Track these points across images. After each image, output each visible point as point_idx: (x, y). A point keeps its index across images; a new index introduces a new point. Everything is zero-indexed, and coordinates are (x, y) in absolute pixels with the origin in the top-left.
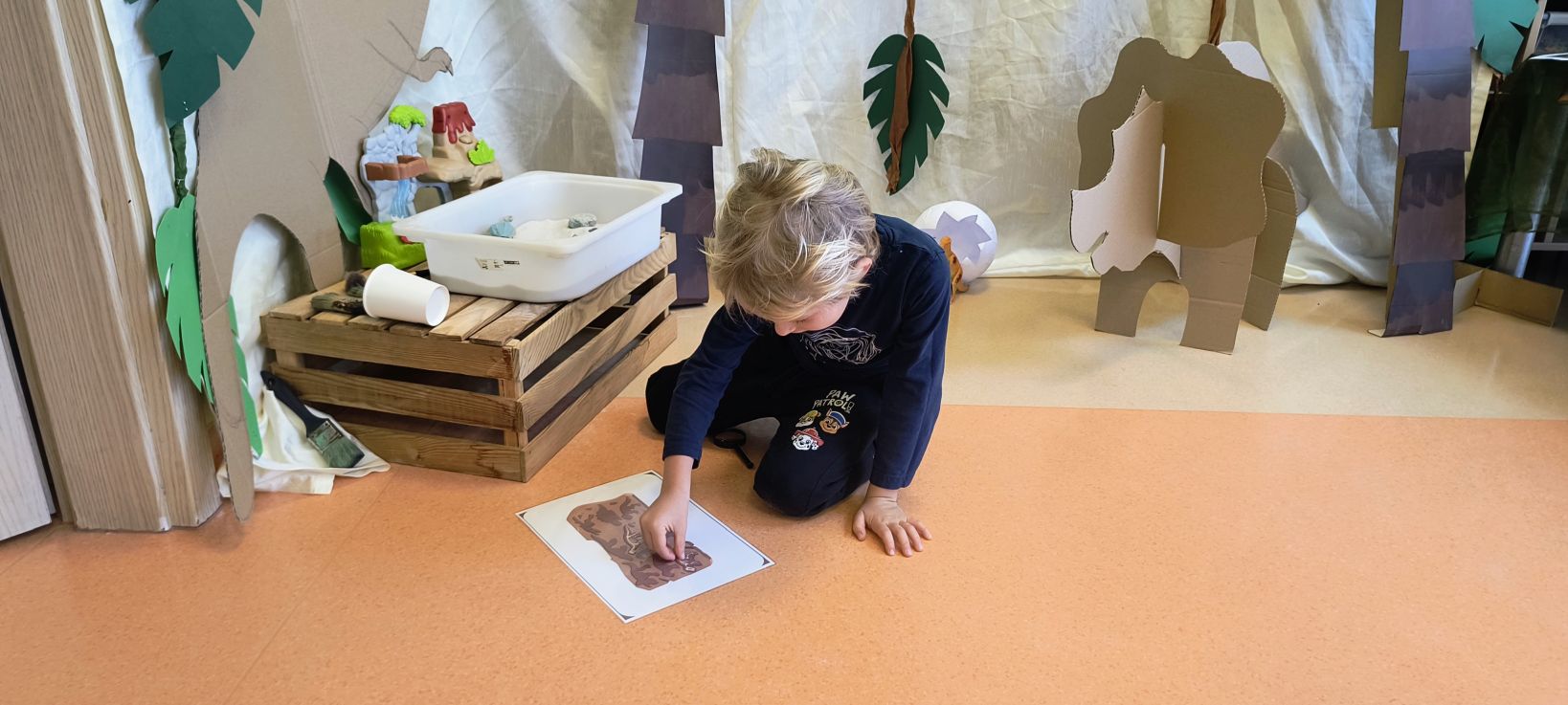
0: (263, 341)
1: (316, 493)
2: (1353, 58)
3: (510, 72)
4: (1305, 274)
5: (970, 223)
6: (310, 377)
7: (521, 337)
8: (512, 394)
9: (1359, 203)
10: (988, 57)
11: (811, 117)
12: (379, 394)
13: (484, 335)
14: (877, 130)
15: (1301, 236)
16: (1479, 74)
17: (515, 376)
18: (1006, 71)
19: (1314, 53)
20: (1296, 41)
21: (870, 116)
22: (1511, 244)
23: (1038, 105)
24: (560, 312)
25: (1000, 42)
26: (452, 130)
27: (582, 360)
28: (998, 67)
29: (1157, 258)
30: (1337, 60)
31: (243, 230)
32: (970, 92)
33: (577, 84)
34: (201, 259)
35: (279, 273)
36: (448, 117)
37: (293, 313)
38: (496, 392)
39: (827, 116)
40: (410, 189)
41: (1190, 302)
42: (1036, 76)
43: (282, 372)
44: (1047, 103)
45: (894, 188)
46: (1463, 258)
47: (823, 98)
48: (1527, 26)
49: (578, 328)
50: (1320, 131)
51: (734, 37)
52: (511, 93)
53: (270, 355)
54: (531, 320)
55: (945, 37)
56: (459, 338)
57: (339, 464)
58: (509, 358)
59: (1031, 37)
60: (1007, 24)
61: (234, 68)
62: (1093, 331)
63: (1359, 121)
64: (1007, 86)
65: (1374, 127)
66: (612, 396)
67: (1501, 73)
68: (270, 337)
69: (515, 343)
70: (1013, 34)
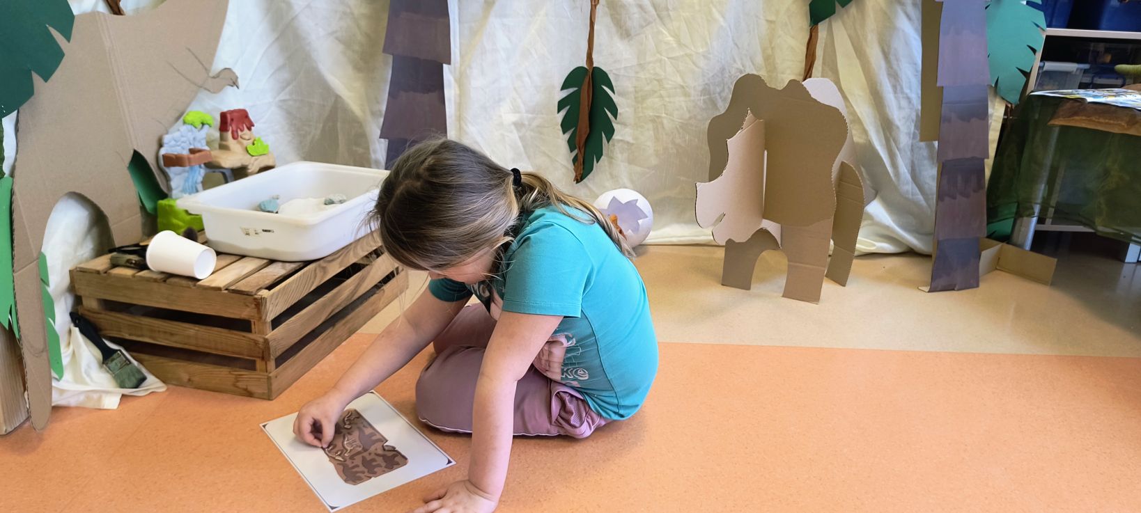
0: (72, 289)
1: (105, 407)
2: (907, 91)
3: (290, 88)
4: (874, 245)
5: (631, 205)
6: (108, 317)
7: (270, 288)
8: (262, 332)
9: (912, 195)
10: (648, 84)
11: (518, 125)
12: (159, 331)
13: (241, 286)
14: (567, 136)
15: (870, 217)
16: (996, 104)
17: (263, 318)
18: (661, 94)
19: (878, 88)
20: (866, 78)
21: (562, 125)
22: (1021, 226)
23: (683, 120)
24: (306, 269)
25: (656, 74)
26: (235, 129)
27: (324, 305)
28: (655, 92)
29: (763, 233)
30: (895, 92)
31: (54, 204)
32: (635, 110)
33: (340, 97)
34: (15, 226)
35: (89, 237)
36: (232, 120)
37: (94, 268)
38: (249, 331)
39: (530, 125)
40: (199, 173)
41: (789, 266)
42: (682, 99)
43: (86, 313)
44: (690, 118)
45: (579, 178)
46: (986, 235)
47: (527, 112)
48: (1029, 71)
49: (320, 281)
50: (884, 142)
51: (461, 65)
52: (291, 103)
53: (78, 300)
54: (280, 275)
55: (617, 69)
56: (219, 289)
57: (127, 386)
58: (259, 304)
59: (678, 71)
60: (661, 61)
61: (46, 80)
62: (720, 285)
63: (912, 136)
64: (662, 105)
65: (921, 140)
66: (352, 332)
67: (1011, 104)
68: (77, 286)
69: (265, 293)
70: (665, 68)
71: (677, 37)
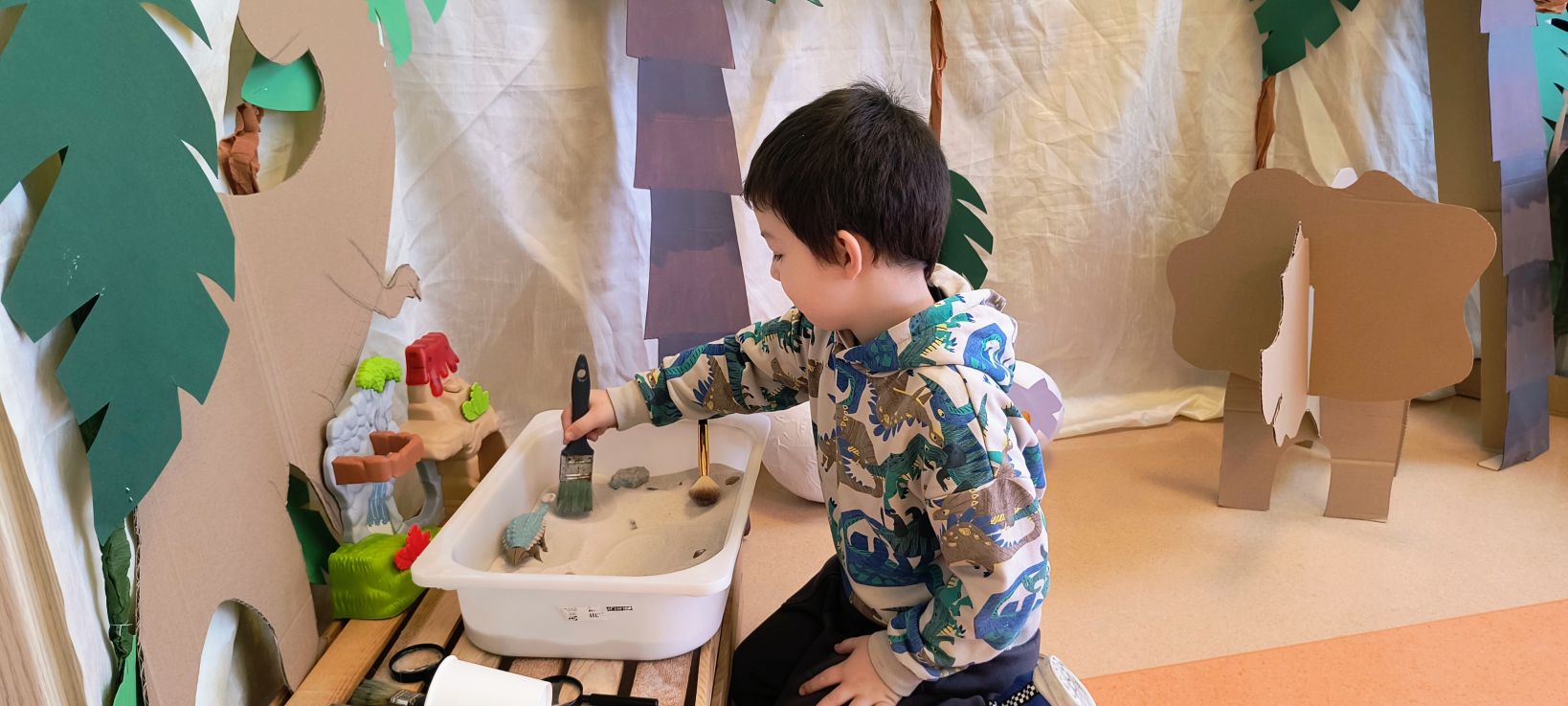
5: (1041, 390)
10: (1017, 187)
18: (1040, 202)
23: (1079, 239)
25: (1030, 170)
26: (434, 377)
28: (1031, 198)
29: (1307, 419)
36: (429, 359)
41: (1334, 465)
42: (1077, 207)
44: (1092, 236)
59: (1067, 164)
60: (1035, 149)
61: (201, 398)
62: (1217, 508)
64: (1044, 219)
70: (1045, 161)
71: (1060, 109)
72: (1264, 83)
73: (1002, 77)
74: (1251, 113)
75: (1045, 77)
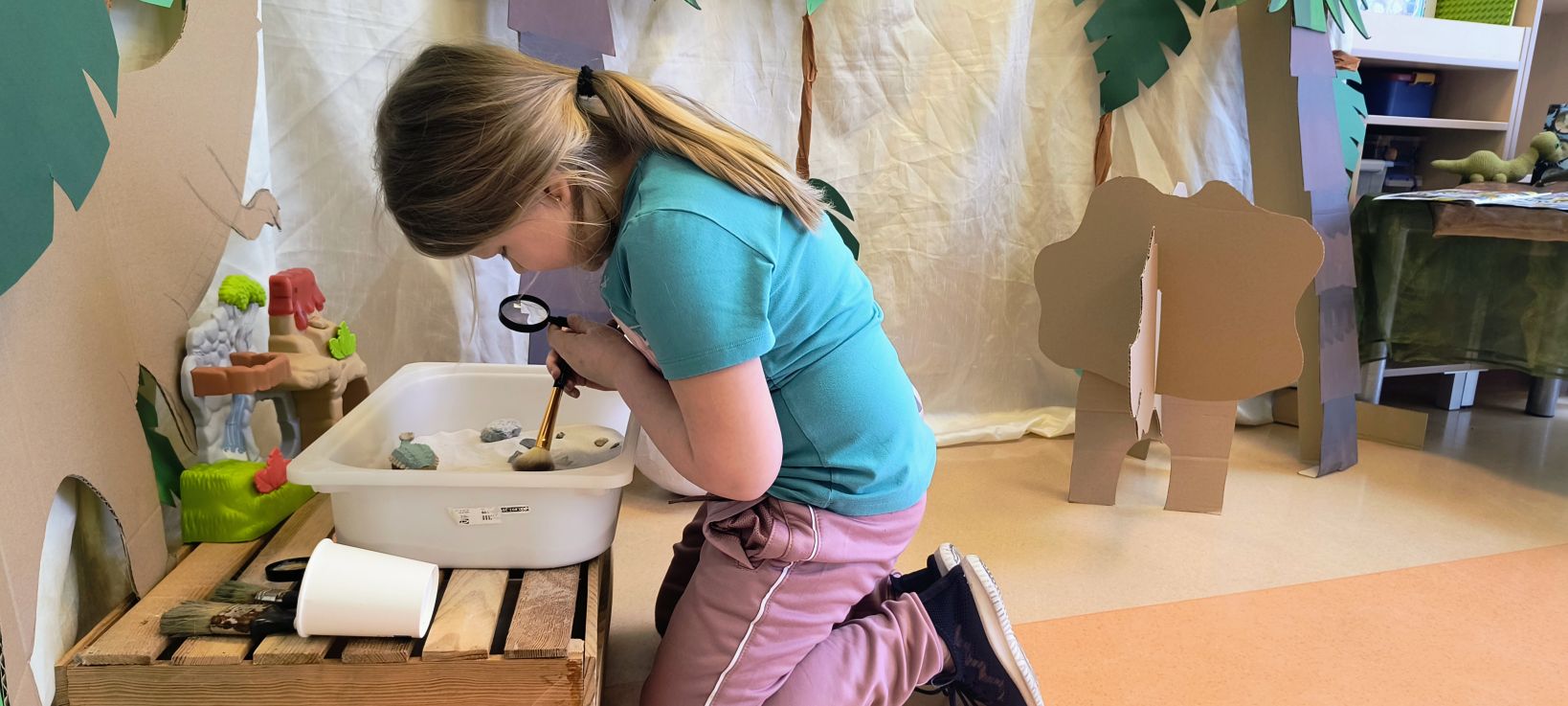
7: (577, 633)
13: (519, 641)
17: (585, 702)
22: (1367, 373)
26: (298, 310)
36: (296, 290)
37: (121, 654)
40: (246, 404)
41: (1174, 462)
44: (950, 252)
48: (1353, 170)
56: (480, 654)
59: (927, 182)
61: (77, 203)
62: (1068, 503)
69: (580, 647)
70: (907, 180)
71: (921, 131)
72: (1102, 119)
73: (868, 98)
74: (1091, 148)
75: (907, 101)
